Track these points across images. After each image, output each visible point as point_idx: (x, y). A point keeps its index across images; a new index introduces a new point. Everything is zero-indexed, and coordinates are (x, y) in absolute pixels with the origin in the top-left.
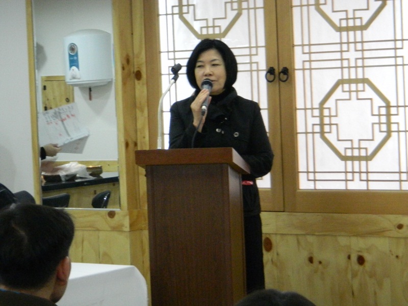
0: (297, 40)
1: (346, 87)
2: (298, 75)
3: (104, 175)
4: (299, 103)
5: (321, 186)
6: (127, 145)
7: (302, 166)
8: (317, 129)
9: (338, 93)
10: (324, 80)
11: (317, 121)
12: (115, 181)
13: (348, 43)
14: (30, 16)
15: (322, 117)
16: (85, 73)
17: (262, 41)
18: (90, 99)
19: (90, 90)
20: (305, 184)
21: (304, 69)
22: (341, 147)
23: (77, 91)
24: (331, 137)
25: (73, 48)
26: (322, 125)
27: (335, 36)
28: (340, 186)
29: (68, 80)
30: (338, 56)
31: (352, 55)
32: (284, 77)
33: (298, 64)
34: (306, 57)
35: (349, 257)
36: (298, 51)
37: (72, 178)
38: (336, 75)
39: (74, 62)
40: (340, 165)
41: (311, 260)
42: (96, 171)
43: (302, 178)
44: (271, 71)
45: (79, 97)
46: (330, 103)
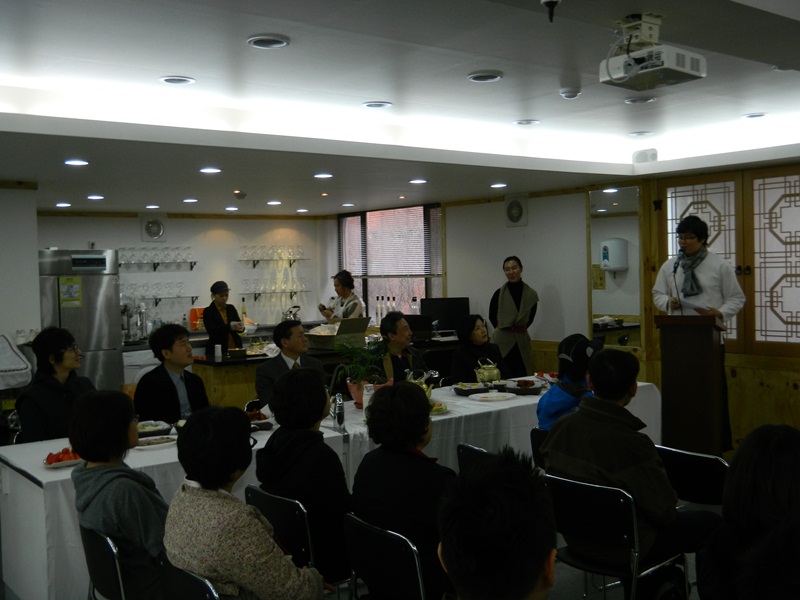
0: (757, 250)
1: (789, 279)
2: (757, 271)
3: (625, 324)
4: (757, 288)
5: (770, 339)
6: (646, 309)
7: (758, 327)
8: (768, 304)
9: (783, 283)
10: (774, 275)
11: (768, 299)
12: (638, 327)
13: (791, 252)
14: (588, 226)
15: (772, 297)
16: (612, 263)
17: (733, 250)
18: (615, 277)
19: (615, 273)
20: (759, 337)
21: (760, 268)
22: (784, 316)
23: (607, 274)
24: (778, 310)
25: (605, 249)
26: (772, 302)
27: (782, 248)
28: (783, 340)
29: (602, 267)
30: (784, 260)
31: (793, 259)
32: (747, 272)
33: (757, 264)
34: (762, 260)
35: (788, 384)
36: (757, 256)
37: (605, 325)
38: (782, 272)
39: (606, 257)
40: (783, 327)
41: (762, 384)
42: (620, 322)
43: (758, 334)
44: (738, 268)
45: (608, 278)
46: (778, 289)
